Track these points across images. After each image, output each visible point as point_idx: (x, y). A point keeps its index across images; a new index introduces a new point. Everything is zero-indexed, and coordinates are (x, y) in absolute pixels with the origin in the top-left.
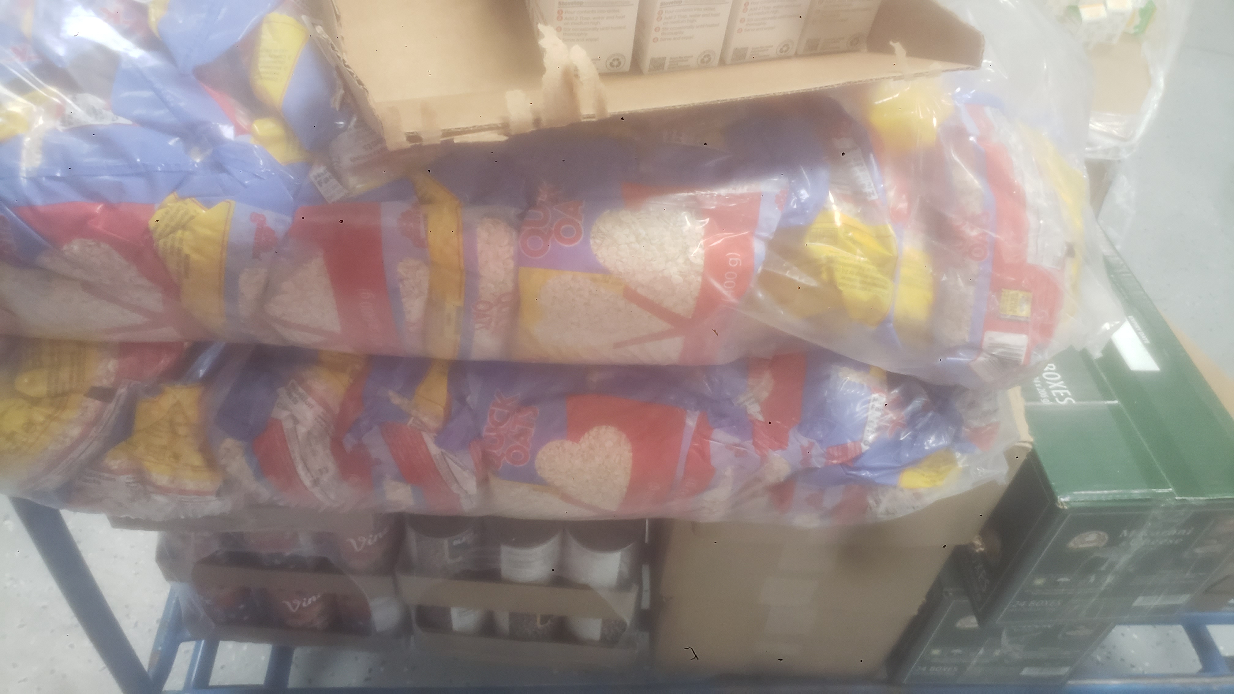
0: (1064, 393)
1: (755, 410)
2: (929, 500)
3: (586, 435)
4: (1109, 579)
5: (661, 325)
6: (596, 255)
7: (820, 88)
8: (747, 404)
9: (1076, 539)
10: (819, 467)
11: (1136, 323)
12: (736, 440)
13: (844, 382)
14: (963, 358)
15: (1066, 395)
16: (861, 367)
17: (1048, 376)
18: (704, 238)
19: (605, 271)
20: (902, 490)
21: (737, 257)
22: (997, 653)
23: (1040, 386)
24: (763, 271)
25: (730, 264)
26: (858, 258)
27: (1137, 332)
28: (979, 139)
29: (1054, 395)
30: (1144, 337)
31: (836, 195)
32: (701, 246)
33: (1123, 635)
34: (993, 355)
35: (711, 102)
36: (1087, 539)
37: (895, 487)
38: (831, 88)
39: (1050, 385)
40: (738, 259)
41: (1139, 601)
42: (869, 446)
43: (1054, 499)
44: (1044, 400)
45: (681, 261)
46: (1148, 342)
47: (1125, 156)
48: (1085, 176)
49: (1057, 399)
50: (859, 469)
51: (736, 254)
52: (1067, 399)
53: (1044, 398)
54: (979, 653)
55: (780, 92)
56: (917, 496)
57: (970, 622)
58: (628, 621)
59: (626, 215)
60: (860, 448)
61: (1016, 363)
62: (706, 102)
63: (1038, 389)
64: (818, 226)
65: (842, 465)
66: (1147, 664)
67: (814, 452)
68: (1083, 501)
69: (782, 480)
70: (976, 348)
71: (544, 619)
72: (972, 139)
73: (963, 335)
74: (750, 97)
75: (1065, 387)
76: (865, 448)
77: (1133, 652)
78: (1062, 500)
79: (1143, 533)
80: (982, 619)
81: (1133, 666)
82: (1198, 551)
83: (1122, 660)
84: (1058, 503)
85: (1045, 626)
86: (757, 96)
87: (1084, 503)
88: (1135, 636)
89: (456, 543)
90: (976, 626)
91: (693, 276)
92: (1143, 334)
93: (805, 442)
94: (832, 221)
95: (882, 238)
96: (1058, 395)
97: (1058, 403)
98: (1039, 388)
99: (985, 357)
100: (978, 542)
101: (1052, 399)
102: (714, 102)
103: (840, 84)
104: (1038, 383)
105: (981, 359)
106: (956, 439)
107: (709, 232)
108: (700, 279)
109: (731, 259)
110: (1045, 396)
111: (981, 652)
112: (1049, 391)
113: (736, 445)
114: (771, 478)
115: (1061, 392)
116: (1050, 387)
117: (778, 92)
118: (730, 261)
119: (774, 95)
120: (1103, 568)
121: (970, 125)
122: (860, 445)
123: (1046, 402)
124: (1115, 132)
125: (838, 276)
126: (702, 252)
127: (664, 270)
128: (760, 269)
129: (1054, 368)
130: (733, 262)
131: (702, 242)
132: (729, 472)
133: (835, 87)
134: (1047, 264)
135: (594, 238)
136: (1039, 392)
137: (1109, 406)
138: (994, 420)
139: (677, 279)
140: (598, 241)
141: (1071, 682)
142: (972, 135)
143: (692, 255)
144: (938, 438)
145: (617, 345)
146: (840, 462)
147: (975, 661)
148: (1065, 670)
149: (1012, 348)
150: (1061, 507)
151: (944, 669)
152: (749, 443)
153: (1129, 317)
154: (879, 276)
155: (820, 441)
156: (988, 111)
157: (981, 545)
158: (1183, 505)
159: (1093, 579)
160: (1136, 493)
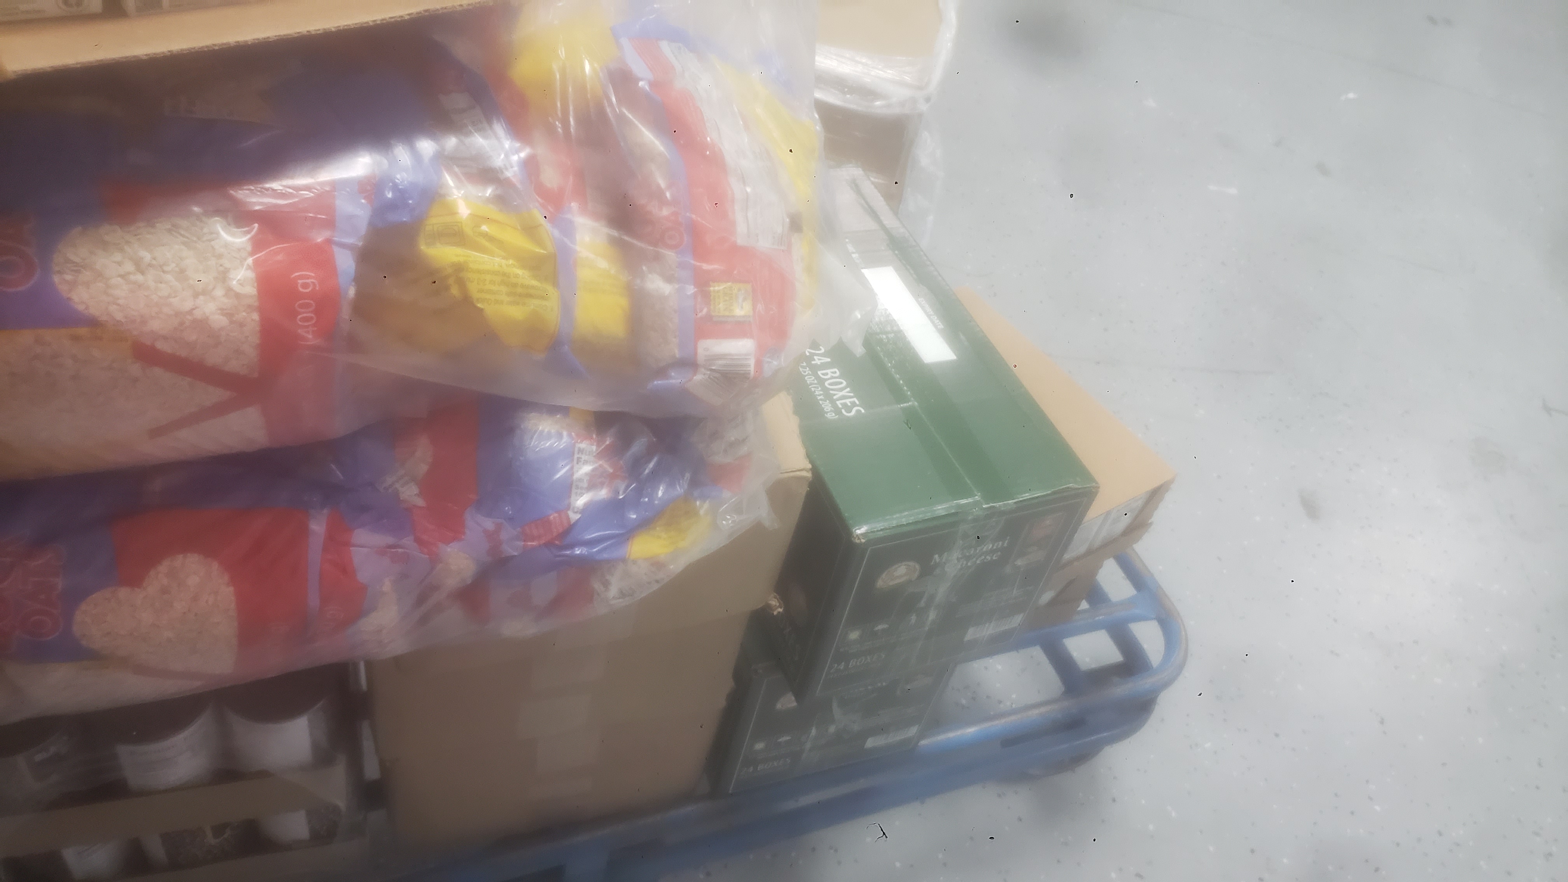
0: (850, 402)
1: (410, 493)
2: (677, 567)
3: (152, 573)
4: (932, 615)
5: (214, 395)
6: (69, 299)
7: (383, 20)
8: (397, 486)
9: (884, 575)
10: (516, 554)
11: (927, 306)
12: (389, 540)
13: (534, 434)
14: (675, 379)
15: (854, 405)
16: (553, 410)
17: (830, 384)
18: (252, 254)
19: (93, 323)
20: (634, 562)
21: (308, 277)
22: (832, 729)
23: (823, 398)
24: (358, 294)
25: (301, 289)
26: (497, 259)
27: (929, 316)
28: (652, 84)
29: (840, 406)
30: (937, 321)
31: (455, 175)
32: (249, 267)
33: (986, 668)
34: (711, 370)
35: (202, 47)
36: (896, 574)
37: (624, 560)
38: (399, 19)
39: (835, 395)
40: (312, 280)
41: (971, 634)
42: (580, 513)
43: (850, 534)
44: (828, 414)
45: (219, 292)
46: (941, 326)
47: (923, 107)
48: (819, 128)
49: (843, 411)
50: (572, 546)
51: (308, 273)
52: (855, 409)
53: (828, 412)
54: (811, 734)
55: (317, 28)
56: (657, 564)
57: (787, 702)
58: (341, 803)
59: (112, 233)
60: (568, 518)
61: (745, 376)
62: (195, 48)
63: (821, 402)
64: (435, 221)
65: (549, 545)
66: (1014, 696)
67: (504, 535)
68: (882, 530)
69: (469, 581)
70: (689, 364)
71: (219, 830)
72: (641, 84)
73: (673, 349)
74: (268, 38)
75: (852, 394)
76: (574, 517)
77: (998, 685)
78: (859, 532)
79: (956, 554)
80: (799, 694)
81: (1000, 702)
82: (1019, 562)
83: (988, 697)
84: (853, 537)
85: (879, 685)
86: (279, 36)
87: (881, 533)
88: (1000, 667)
89: (39, 757)
90: (795, 704)
91: (244, 314)
92: (936, 318)
93: (489, 524)
94: (453, 213)
95: (530, 230)
96: (845, 405)
97: (845, 415)
98: (821, 400)
99: (704, 374)
100: (774, 602)
101: (837, 411)
102: (207, 47)
103: (412, 14)
104: (820, 395)
105: (698, 377)
106: (695, 483)
107: (258, 245)
108: (256, 316)
109: (300, 282)
110: (829, 410)
111: (814, 732)
112: (833, 402)
113: (390, 547)
114: (452, 583)
115: (848, 401)
116: (835, 397)
117: (314, 29)
118: (299, 285)
119: (308, 34)
120: (922, 604)
121: (639, 68)
122: (567, 513)
123: (831, 416)
124: (907, 78)
125: (473, 289)
126: (251, 275)
127: (194, 309)
128: (352, 292)
129: (838, 373)
130: (305, 286)
131: (250, 260)
132: (387, 586)
133: (406, 18)
134: (764, 244)
135: (59, 272)
136: (823, 406)
137: (901, 408)
138: (744, 450)
139: (219, 321)
140: (68, 277)
141: (924, 742)
142: (642, 80)
143: (234, 282)
144: (671, 485)
145: (157, 432)
146: (542, 542)
147: (808, 745)
148: (913, 731)
149: (735, 357)
150: (857, 541)
151: (775, 764)
152: (408, 541)
153: (919, 299)
154: (534, 283)
155: (511, 519)
156: (666, 48)
157: (778, 604)
158: (992, 513)
159: (914, 618)
160: (940, 509)
